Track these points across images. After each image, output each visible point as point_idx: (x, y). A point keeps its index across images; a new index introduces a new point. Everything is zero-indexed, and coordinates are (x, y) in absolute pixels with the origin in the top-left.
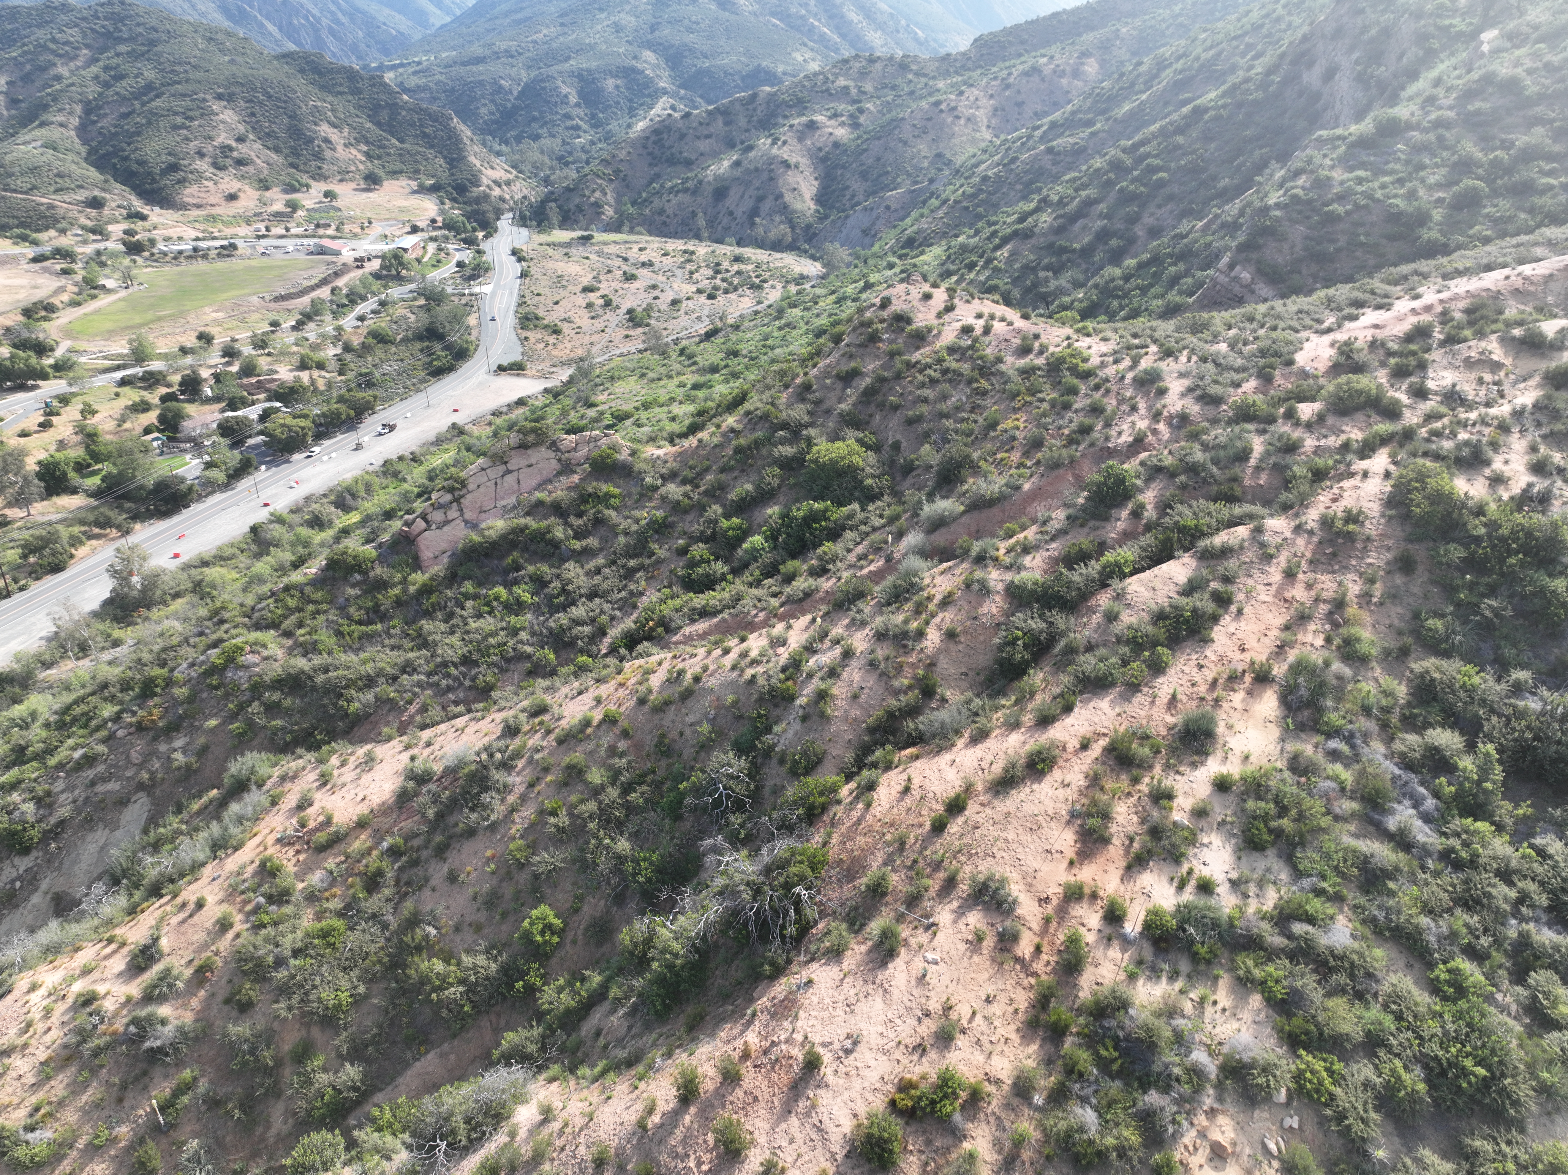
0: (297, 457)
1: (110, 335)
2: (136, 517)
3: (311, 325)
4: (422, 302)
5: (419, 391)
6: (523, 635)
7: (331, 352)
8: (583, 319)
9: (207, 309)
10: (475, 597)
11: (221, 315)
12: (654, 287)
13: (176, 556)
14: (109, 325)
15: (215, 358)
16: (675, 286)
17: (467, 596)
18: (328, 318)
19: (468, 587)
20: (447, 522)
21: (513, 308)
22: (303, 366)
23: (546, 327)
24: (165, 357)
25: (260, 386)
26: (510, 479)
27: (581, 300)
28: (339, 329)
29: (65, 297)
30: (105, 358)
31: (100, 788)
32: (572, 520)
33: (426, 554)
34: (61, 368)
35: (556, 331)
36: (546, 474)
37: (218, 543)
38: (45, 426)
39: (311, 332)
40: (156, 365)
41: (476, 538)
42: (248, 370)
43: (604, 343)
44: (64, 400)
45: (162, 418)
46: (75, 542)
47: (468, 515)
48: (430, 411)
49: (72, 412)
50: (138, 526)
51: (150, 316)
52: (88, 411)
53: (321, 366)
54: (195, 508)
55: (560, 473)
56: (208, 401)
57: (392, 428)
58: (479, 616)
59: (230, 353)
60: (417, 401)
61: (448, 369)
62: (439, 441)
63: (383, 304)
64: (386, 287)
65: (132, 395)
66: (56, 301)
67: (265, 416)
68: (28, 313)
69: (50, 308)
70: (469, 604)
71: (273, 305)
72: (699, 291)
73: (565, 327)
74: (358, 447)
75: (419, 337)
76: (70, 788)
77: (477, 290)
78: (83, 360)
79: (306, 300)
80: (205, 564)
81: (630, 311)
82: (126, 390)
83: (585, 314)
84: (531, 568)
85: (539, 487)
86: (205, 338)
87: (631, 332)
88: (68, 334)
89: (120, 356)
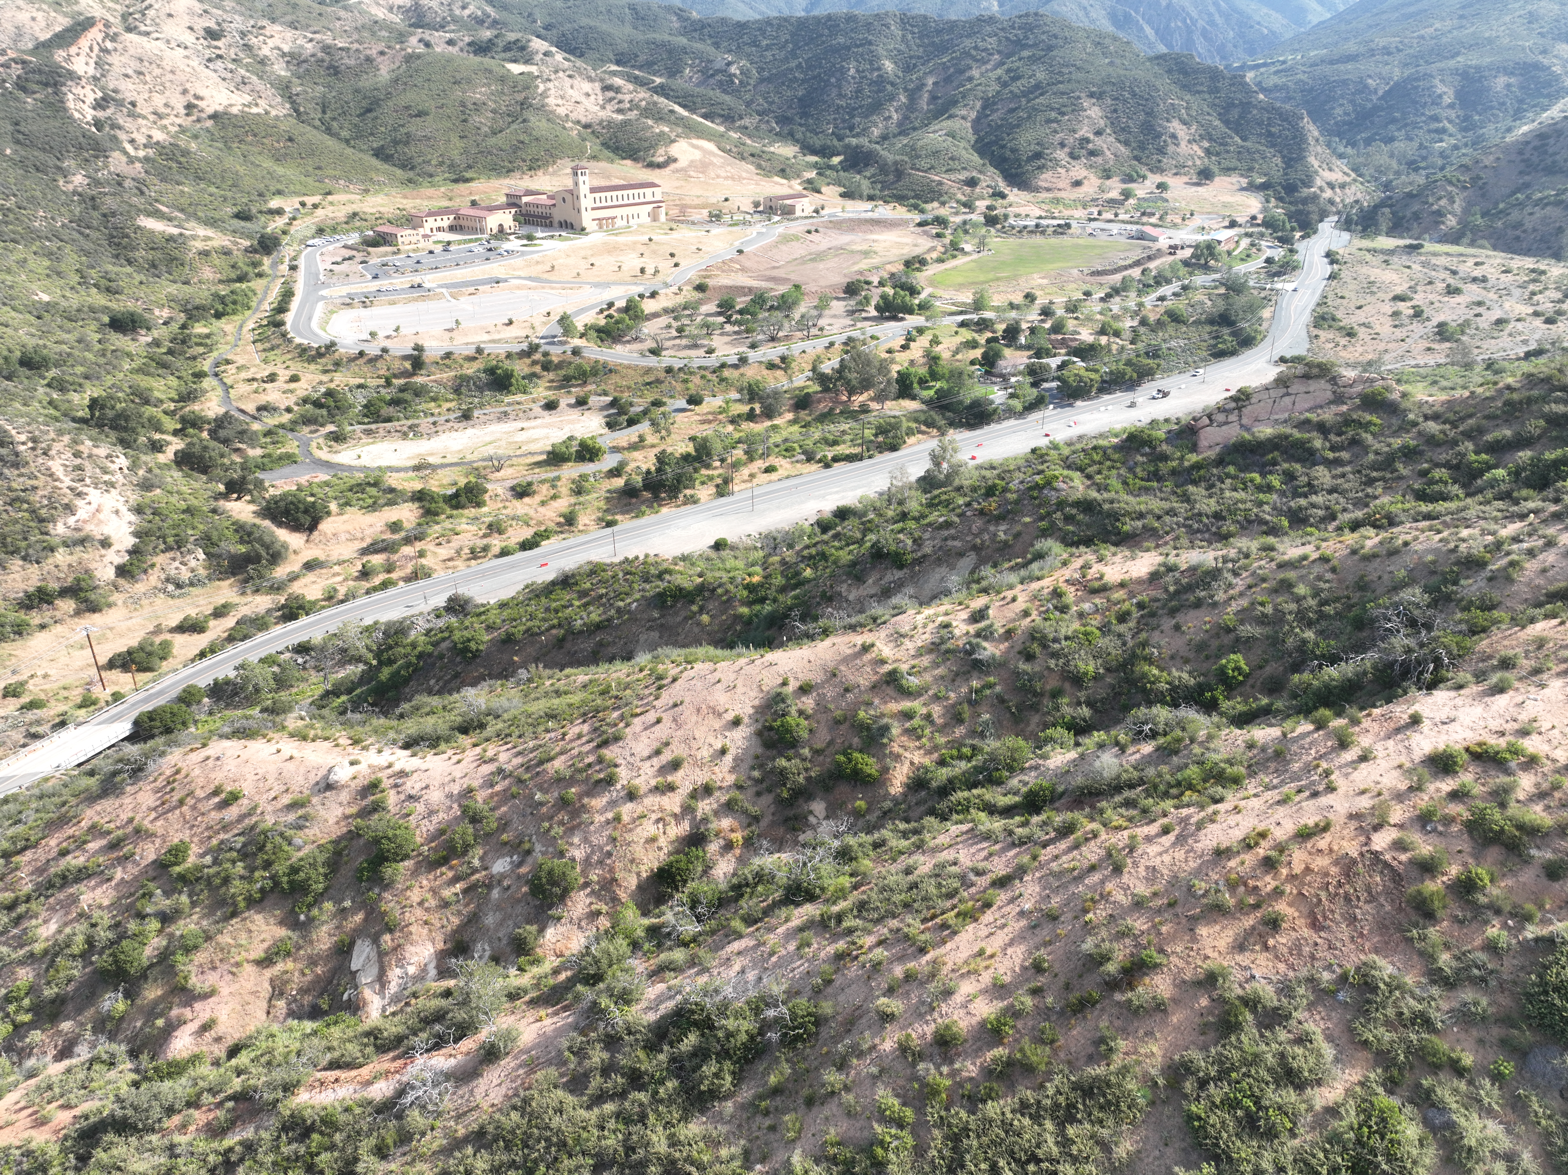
0: (1079, 403)
1: (960, 287)
2: (952, 424)
3: (1117, 299)
4: (1222, 290)
5: (1197, 367)
6: (1266, 508)
7: (1128, 323)
8: (1384, 327)
9: (1036, 276)
10: (1234, 478)
11: (1046, 281)
12: (1480, 304)
13: (973, 458)
14: (960, 280)
15: (1033, 316)
16: (1507, 305)
17: (1228, 476)
18: (1133, 294)
19: (1231, 469)
20: (1226, 423)
21: (1312, 306)
22: (1102, 332)
23: (1341, 329)
24: (997, 309)
25: (1063, 342)
26: (1287, 400)
27: (1389, 308)
28: (1140, 305)
29: (934, 255)
30: (953, 304)
31: (950, 543)
32: (1333, 437)
33: (1203, 443)
34: (923, 307)
35: (1351, 334)
36: (1319, 401)
37: (1007, 454)
38: (905, 347)
39: (1115, 305)
40: (988, 315)
41: (1247, 436)
42: (1057, 328)
43: (1400, 352)
44: (921, 331)
45: (985, 356)
46: (910, 432)
47: (1245, 421)
48: (1203, 386)
49: (923, 342)
50: (952, 431)
51: (991, 276)
52: (935, 341)
53: (1117, 334)
54: (993, 427)
55: (1331, 402)
56: (1021, 348)
57: (1165, 395)
58: (1235, 490)
59: (1046, 312)
60: (1194, 376)
61: (1231, 353)
63: (1185, 288)
64: (1191, 274)
65: (967, 335)
66: (928, 257)
67: (1062, 366)
68: (908, 264)
69: (923, 262)
70: (1228, 481)
71: (1089, 278)
72: (1536, 314)
73: (1362, 332)
74: (1132, 405)
75: (1211, 322)
76: (932, 538)
77: (1279, 286)
78: (938, 303)
79: (1118, 277)
81: (1441, 325)
82: (963, 330)
83: (1389, 322)
84: (1286, 466)
85: (1309, 410)
86: (1030, 297)
87: (1436, 346)
88: (932, 283)
89: (964, 304)
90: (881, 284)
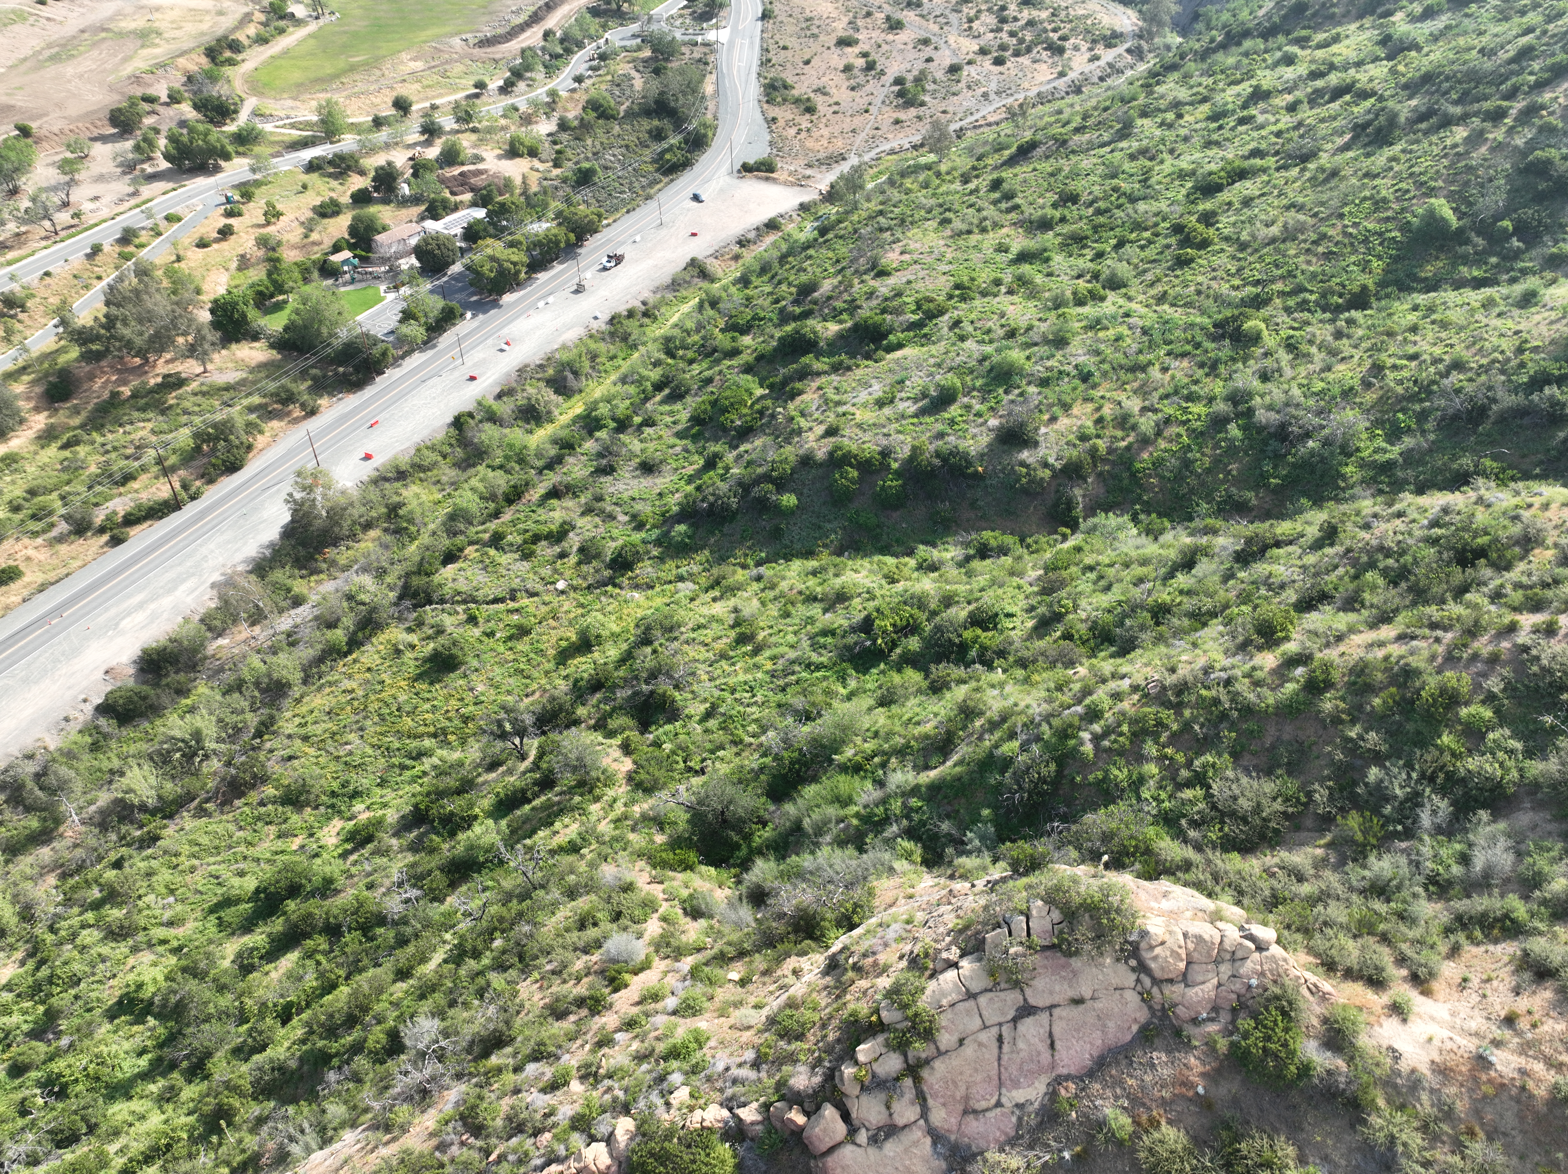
0: (508, 298)
1: (299, 90)
2: (322, 387)
3: (521, 86)
4: (647, 53)
5: (648, 197)
7: (545, 127)
9: (404, 56)
11: (419, 65)
12: (926, 42)
13: (368, 457)
14: (297, 76)
15: (413, 135)
16: (952, 39)
18: (539, 74)
20: (890, 1130)
21: (755, 68)
22: (513, 152)
23: (797, 101)
24: (357, 130)
25: (463, 182)
26: (1030, 1027)
27: (837, 58)
28: (553, 94)
29: (252, 30)
30: (293, 126)
34: (244, 140)
35: (810, 110)
36: (1115, 1034)
37: (417, 438)
38: (225, 233)
39: (522, 97)
40: (348, 143)
42: (450, 154)
43: (868, 131)
44: (246, 191)
45: (353, 230)
46: (256, 421)
47: (939, 1116)
48: (663, 232)
49: (254, 212)
50: (323, 402)
51: (341, 63)
52: (272, 214)
53: (533, 153)
54: (391, 375)
55: (1149, 1040)
56: (405, 202)
57: (618, 259)
59: (431, 131)
60: (646, 213)
61: (683, 165)
62: (675, 285)
63: (603, 56)
64: (605, 27)
65: (321, 188)
66: (242, 36)
67: (469, 231)
68: (212, 53)
69: (236, 47)
71: (477, 51)
72: (983, 52)
74: (579, 290)
75: (647, 112)
77: (711, 36)
78: (268, 127)
79: (514, 47)
80: (401, 475)
81: (899, 81)
82: (314, 178)
83: (840, 78)
86: (402, 106)
87: (902, 115)
88: (256, 86)
89: (308, 125)
90: (174, 99)
